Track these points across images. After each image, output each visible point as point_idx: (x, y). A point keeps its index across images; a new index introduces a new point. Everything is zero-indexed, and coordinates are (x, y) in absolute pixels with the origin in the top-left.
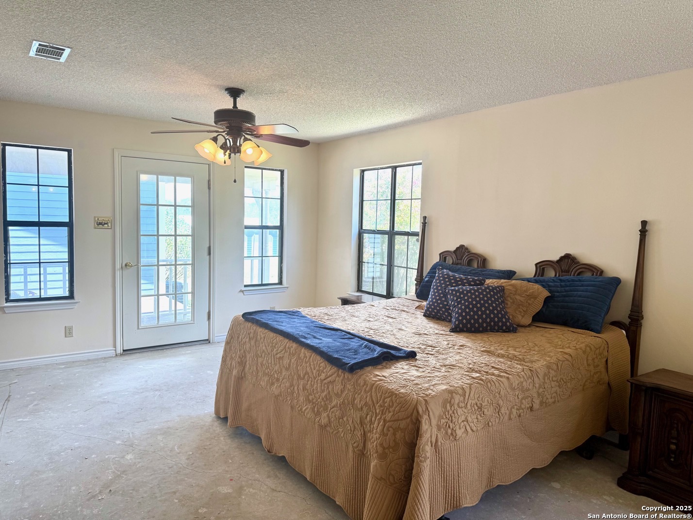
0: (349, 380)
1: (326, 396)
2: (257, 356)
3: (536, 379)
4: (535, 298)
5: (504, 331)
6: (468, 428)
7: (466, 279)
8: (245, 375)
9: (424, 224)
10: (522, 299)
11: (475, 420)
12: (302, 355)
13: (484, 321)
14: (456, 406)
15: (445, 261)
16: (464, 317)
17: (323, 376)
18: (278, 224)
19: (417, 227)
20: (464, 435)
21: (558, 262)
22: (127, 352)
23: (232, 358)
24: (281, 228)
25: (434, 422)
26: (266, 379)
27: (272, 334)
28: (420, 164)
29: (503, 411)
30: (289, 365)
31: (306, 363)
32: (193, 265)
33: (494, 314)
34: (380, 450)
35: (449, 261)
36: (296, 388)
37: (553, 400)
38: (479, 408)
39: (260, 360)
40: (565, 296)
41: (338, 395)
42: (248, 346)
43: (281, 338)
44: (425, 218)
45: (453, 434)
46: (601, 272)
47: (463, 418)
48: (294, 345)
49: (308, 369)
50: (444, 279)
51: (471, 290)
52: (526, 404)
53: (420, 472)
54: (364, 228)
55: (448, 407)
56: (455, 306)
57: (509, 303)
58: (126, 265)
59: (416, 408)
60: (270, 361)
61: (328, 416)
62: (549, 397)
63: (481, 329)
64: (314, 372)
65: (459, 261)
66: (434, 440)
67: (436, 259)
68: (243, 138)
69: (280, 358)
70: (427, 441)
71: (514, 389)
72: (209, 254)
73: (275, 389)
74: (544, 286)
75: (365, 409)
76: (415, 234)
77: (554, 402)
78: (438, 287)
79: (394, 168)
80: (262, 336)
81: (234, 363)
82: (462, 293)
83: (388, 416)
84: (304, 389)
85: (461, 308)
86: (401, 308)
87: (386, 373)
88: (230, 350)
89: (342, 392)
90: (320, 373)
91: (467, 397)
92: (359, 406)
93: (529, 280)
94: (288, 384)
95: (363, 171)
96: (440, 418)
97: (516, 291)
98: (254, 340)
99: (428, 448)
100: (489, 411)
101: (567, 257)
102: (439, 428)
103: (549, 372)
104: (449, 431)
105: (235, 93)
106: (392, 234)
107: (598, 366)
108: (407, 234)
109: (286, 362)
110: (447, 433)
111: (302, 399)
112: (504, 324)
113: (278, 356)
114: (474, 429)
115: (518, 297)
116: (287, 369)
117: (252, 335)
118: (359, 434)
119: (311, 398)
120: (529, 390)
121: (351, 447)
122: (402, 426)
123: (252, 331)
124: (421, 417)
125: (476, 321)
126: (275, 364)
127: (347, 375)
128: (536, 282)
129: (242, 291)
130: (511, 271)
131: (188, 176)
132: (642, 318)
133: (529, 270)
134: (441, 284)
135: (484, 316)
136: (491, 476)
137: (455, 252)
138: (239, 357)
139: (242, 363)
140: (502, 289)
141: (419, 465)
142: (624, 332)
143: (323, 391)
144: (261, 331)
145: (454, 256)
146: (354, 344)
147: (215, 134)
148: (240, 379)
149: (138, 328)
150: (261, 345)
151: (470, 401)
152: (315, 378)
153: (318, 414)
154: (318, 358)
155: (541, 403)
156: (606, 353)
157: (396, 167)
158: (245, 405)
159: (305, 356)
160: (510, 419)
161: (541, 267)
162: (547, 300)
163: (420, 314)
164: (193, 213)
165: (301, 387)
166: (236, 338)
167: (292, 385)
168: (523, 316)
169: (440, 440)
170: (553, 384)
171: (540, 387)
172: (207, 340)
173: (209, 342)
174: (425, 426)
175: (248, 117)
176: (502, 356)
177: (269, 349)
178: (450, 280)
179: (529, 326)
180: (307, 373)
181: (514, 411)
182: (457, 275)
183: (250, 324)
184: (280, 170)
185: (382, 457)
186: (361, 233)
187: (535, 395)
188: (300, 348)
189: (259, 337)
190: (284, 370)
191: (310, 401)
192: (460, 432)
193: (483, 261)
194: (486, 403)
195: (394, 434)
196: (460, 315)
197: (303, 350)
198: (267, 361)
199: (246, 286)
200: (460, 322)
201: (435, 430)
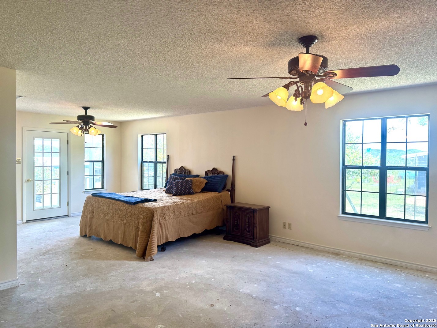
0: (133, 207)
1: (126, 214)
2: (99, 208)
3: (194, 204)
4: (202, 183)
5: (190, 194)
6: (170, 217)
7: (180, 178)
8: (94, 216)
9: (168, 158)
10: (198, 184)
11: (173, 216)
12: (117, 203)
13: (184, 191)
14: (166, 211)
15: (176, 173)
16: (177, 190)
17: (125, 208)
18: (101, 160)
19: (166, 160)
20: (169, 219)
21: (211, 171)
22: (28, 221)
23: (87, 211)
24: (103, 161)
25: (158, 214)
26: (103, 215)
27: (105, 199)
28: (166, 134)
29: (182, 213)
30: (112, 208)
31: (118, 205)
32: (60, 180)
33: (187, 188)
34: (142, 223)
35: (177, 173)
36: (115, 215)
37: (200, 212)
38: (174, 212)
39: (100, 209)
40: (212, 182)
41: (129, 213)
42: (95, 205)
43: (108, 199)
44: (168, 156)
45: (165, 219)
46: (224, 173)
47: (168, 214)
48: (114, 201)
49: (119, 207)
50: (172, 178)
51: (180, 181)
52: (190, 212)
53: (154, 227)
54: (143, 161)
55: (163, 211)
56: (174, 187)
57: (194, 185)
58: (28, 181)
59: (153, 210)
60: (104, 208)
61: (126, 220)
62: (199, 211)
63: (183, 194)
64: (122, 208)
65: (181, 173)
66: (159, 220)
67: (173, 172)
68: (90, 126)
69: (108, 206)
70: (156, 219)
71: (186, 207)
72: (68, 174)
73: (107, 218)
74: (206, 179)
75: (138, 214)
76: (165, 163)
77: (201, 213)
78: (170, 181)
79: (156, 135)
80: (101, 200)
81: (88, 213)
82: (177, 182)
83: (145, 214)
84: (118, 214)
85: (176, 188)
86: (157, 191)
87: (145, 204)
88: (87, 208)
89: (131, 211)
90: (123, 207)
91: (169, 208)
92: (136, 214)
93: (202, 178)
94: (112, 214)
95: (142, 136)
96: (160, 213)
97: (196, 181)
98: (97, 202)
99: (156, 221)
100: (177, 213)
101: (214, 169)
102: (160, 216)
103: (198, 203)
104: (164, 218)
105: (86, 108)
106: (156, 163)
107: (218, 203)
108: (162, 163)
109: (111, 207)
110: (163, 218)
111: (117, 218)
112: (190, 192)
113: (108, 205)
114: (172, 218)
115: (197, 183)
116: (111, 209)
117: (96, 201)
118: (136, 222)
119: (120, 216)
120: (191, 208)
121: (134, 227)
122: (149, 216)
123: (96, 199)
124: (154, 212)
125: (181, 191)
126: (106, 209)
127: (133, 206)
128: (204, 178)
129: (84, 192)
130: (197, 175)
131: (58, 139)
132: (235, 187)
133: (203, 174)
134: (171, 180)
135: (184, 189)
136: (179, 234)
137: (179, 169)
138: (91, 210)
139: (92, 212)
140: (191, 181)
141: (153, 225)
142: (229, 192)
143: (125, 213)
144: (100, 199)
145: (179, 171)
146: (136, 199)
147: (78, 124)
148: (91, 218)
149: (34, 210)
150: (100, 204)
151: (170, 210)
152: (122, 209)
153: (123, 220)
154: (123, 203)
155: (196, 213)
156: (221, 199)
157: (157, 134)
158: (94, 228)
159: (118, 204)
160: (185, 216)
161: (207, 173)
162: (206, 183)
163: (164, 193)
164: (60, 156)
165: (117, 214)
166: (89, 203)
167: (113, 214)
168: (198, 190)
169: (161, 220)
170: (200, 207)
171: (195, 207)
172: (67, 215)
173: (68, 216)
174: (155, 215)
175: (92, 118)
176: (185, 199)
177: (104, 204)
178: (174, 178)
179: (200, 192)
180: (119, 209)
181: (186, 214)
182: (177, 177)
183: (95, 197)
184: (102, 135)
185: (143, 225)
186: (142, 163)
187: (194, 209)
188: (116, 201)
189: (99, 201)
190: (110, 210)
191: (120, 218)
192: (167, 218)
193: (190, 172)
194: (176, 210)
195: (147, 218)
196: (176, 190)
197: (117, 202)
198: (103, 209)
199: (85, 190)
200: (176, 192)
201: (159, 217)
